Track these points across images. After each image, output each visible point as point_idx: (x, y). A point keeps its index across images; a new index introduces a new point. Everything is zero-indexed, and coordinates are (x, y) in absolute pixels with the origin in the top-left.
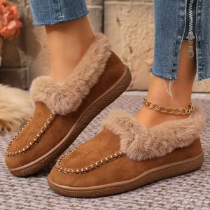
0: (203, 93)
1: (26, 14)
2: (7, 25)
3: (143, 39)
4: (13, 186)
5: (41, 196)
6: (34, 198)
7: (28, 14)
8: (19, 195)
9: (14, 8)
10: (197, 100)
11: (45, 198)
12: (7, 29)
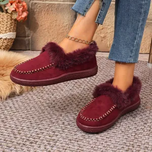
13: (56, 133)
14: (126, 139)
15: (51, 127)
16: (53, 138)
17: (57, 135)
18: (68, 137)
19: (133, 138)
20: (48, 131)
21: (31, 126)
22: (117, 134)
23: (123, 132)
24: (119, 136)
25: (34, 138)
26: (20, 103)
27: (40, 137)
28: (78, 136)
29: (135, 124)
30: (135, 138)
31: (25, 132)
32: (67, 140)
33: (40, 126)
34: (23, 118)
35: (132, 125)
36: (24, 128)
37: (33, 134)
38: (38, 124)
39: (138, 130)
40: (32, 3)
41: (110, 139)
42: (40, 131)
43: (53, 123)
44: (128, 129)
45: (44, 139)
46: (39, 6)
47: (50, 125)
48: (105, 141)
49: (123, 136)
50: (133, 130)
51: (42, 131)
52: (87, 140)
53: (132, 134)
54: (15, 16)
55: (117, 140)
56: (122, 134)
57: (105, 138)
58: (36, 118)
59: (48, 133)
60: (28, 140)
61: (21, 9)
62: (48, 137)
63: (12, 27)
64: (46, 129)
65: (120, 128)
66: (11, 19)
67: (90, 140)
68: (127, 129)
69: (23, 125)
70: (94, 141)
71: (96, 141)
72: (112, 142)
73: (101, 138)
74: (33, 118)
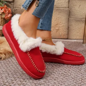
0: (75, 39)
1: (13, 12)
2: (7, 16)
3: (55, 21)
4: (24, 79)
5: (37, 84)
6: (35, 85)
7: (14, 12)
8: (28, 83)
9: (10, 9)
10: (75, 42)
11: (39, 84)
12: (8, 17)
13: (25, 80)
14: (76, 82)
15: (22, 76)
16: (23, 83)
17: (26, 81)
18: (34, 82)
19: (81, 82)
20: (20, 79)
21: (8, 76)
22: (69, 80)
23: (73, 78)
24: (71, 81)
25: (9, 83)
26: (3, 63)
27: (14, 82)
28: (41, 81)
29: (81, 73)
30: (82, 82)
31: (3, 79)
32: (33, 84)
33: (14, 76)
34: (3, 72)
35: (79, 74)
36: (3, 77)
37: (9, 81)
38: (13, 74)
39: (83, 77)
40: (14, 9)
41: (64, 83)
42: (14, 79)
43: (24, 74)
44: (77, 77)
45: (16, 84)
46: (18, 11)
47: (22, 75)
48: (61, 84)
49: (73, 81)
50: (80, 77)
51: (16, 79)
52: (48, 83)
53: (80, 80)
54: (3, 16)
55: (69, 83)
56: (72, 80)
57: (60, 82)
58: (13, 71)
59: (20, 80)
60: (5, 84)
61: (7, 12)
62: (19, 82)
63: (2, 23)
64: (19, 77)
65: (71, 76)
66: (2, 18)
67: (49, 84)
68: (75, 77)
69: (2, 76)
70: (52, 84)
71: (54, 84)
72: (66, 84)
73: (58, 82)
74: (10, 71)
